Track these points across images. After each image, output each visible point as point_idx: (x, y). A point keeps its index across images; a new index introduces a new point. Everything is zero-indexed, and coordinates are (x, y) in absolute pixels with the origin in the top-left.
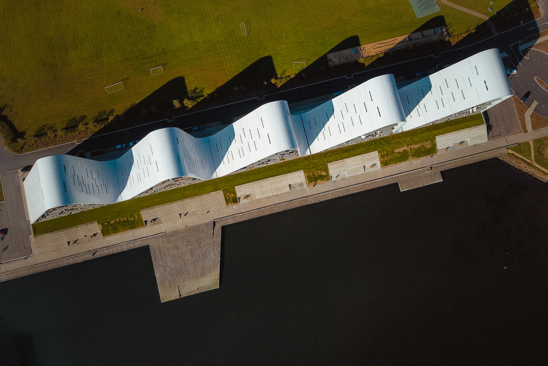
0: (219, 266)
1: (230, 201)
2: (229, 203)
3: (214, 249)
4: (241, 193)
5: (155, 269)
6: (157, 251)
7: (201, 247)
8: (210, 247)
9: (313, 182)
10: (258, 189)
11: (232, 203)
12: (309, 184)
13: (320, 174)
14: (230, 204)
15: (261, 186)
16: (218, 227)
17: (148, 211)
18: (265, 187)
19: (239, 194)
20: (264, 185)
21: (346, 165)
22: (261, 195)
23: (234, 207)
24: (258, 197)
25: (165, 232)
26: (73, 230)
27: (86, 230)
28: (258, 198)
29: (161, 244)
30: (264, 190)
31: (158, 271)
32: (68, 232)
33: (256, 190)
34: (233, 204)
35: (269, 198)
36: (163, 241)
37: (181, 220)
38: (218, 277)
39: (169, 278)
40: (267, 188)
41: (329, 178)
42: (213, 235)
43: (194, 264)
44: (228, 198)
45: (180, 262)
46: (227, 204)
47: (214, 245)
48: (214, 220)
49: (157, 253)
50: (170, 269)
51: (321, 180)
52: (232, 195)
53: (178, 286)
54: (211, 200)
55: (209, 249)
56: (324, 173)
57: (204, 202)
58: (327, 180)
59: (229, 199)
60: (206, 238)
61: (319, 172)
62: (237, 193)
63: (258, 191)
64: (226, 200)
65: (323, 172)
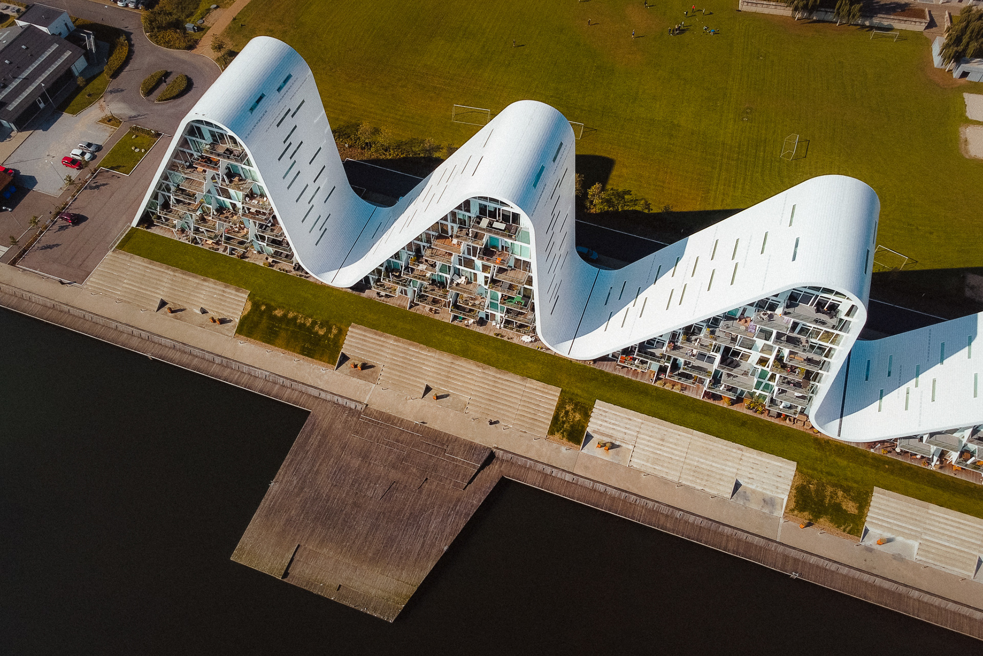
0: (430, 566)
1: (563, 427)
2: (558, 432)
3: (449, 515)
4: (601, 425)
5: (280, 471)
6: (317, 436)
7: (420, 492)
8: (441, 506)
9: (806, 514)
10: (649, 441)
11: (563, 436)
12: (792, 510)
13: (838, 501)
14: (558, 436)
15: (663, 440)
16: (493, 473)
17: (368, 335)
18: (671, 445)
19: (596, 424)
20: (671, 440)
21: (928, 522)
22: (648, 462)
23: (563, 449)
24: (637, 463)
25: (367, 405)
26: (194, 281)
27: (215, 298)
28: (635, 466)
29: (338, 426)
30: (665, 454)
31: (284, 481)
32: (180, 280)
33: (643, 439)
34: (565, 439)
35: (665, 482)
36: (346, 422)
37: (421, 402)
38: (409, 590)
39: (293, 512)
40: (676, 452)
41: (858, 530)
42: (470, 483)
43: (377, 519)
44: (562, 417)
45: (347, 494)
46: (551, 432)
47: (456, 505)
48: (497, 448)
49: (314, 440)
50: (313, 494)
51: (831, 521)
52: (578, 417)
53: (299, 546)
54: (520, 397)
55: (435, 508)
56: (850, 507)
57: (501, 391)
58: (848, 533)
59: (564, 422)
60: (447, 479)
61: (840, 493)
62: (591, 419)
63: (648, 446)
64: (556, 419)
65: (851, 504)
